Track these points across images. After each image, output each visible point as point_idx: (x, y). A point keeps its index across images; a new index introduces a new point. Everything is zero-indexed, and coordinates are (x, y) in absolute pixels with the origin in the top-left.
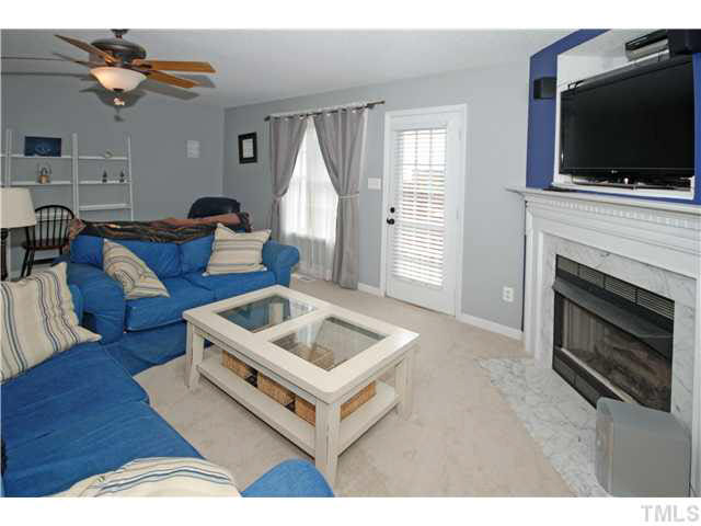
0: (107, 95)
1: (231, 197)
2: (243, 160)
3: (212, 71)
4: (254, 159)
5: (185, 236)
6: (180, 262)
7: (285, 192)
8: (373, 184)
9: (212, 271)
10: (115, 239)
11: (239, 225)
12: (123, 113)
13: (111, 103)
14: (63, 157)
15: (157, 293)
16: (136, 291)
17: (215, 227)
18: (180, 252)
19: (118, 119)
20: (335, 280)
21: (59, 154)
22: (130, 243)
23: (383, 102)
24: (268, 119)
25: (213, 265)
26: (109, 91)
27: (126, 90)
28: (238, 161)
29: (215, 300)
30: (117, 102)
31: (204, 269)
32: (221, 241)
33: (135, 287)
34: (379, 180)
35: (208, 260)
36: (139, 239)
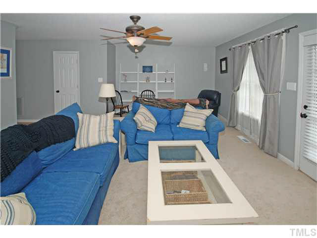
0: (132, 48)
1: (217, 90)
2: (222, 72)
3: (160, 30)
4: (226, 71)
5: (173, 107)
6: (170, 118)
7: (238, 89)
8: (291, 86)
9: (181, 125)
10: (145, 105)
11: (198, 105)
12: (138, 55)
13: (134, 52)
14: (153, 73)
15: (150, 130)
16: (142, 127)
17: (186, 105)
18: (170, 114)
19: (136, 57)
20: (261, 146)
21: (152, 72)
22: (149, 107)
23: (296, 27)
24: (230, 50)
25: (182, 123)
26: (132, 46)
27: (138, 46)
28: (220, 72)
29: (173, 139)
30: (136, 51)
31: (178, 123)
32: (186, 111)
33: (142, 125)
34: (295, 84)
35: (181, 119)
36: (153, 106)
